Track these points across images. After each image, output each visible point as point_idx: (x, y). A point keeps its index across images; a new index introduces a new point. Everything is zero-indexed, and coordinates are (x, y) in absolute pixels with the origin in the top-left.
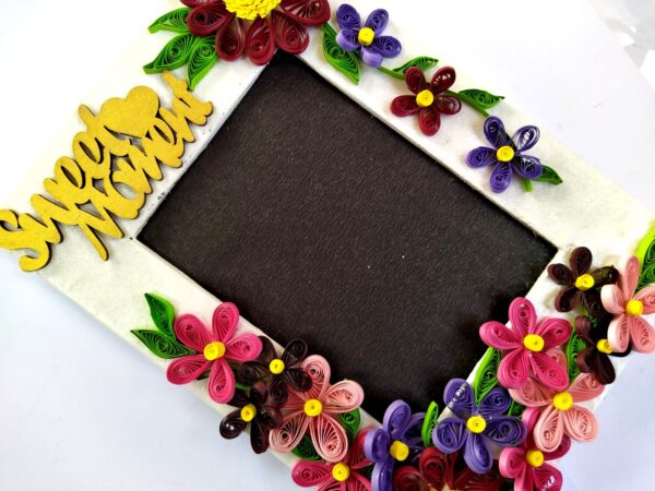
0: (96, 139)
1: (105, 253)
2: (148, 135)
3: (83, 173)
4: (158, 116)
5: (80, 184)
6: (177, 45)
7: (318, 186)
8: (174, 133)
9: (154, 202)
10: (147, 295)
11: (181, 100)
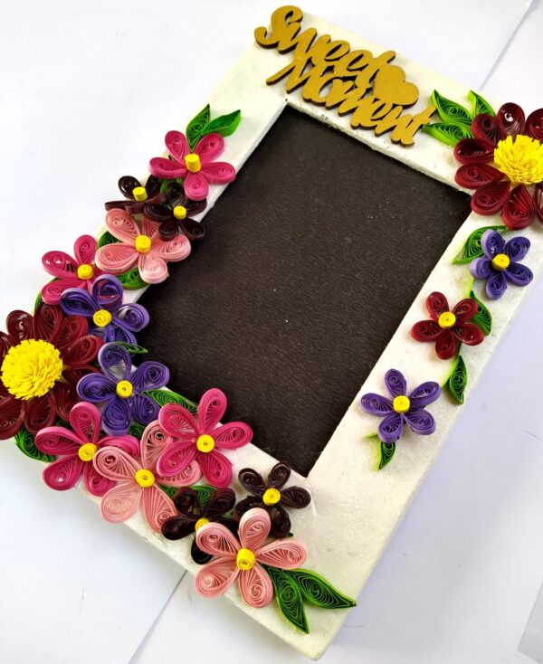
0: (367, 65)
1: (273, 80)
2: (376, 100)
3: (337, 59)
4: (394, 106)
5: (329, 58)
6: (459, 112)
7: (349, 240)
8: (381, 119)
9: (318, 112)
10: (239, 111)
11: (412, 121)
